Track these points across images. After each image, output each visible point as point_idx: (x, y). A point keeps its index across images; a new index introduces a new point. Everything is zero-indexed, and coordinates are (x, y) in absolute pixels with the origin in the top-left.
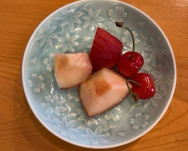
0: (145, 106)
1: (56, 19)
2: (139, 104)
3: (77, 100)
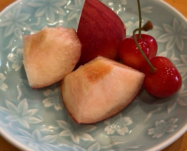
0: (169, 110)
1: (29, 4)
2: (159, 109)
3: (58, 108)
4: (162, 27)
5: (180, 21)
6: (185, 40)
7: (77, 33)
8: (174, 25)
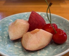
4: (60, 24)
5: (66, 21)
6: (68, 27)
7: (28, 22)
8: (64, 23)
